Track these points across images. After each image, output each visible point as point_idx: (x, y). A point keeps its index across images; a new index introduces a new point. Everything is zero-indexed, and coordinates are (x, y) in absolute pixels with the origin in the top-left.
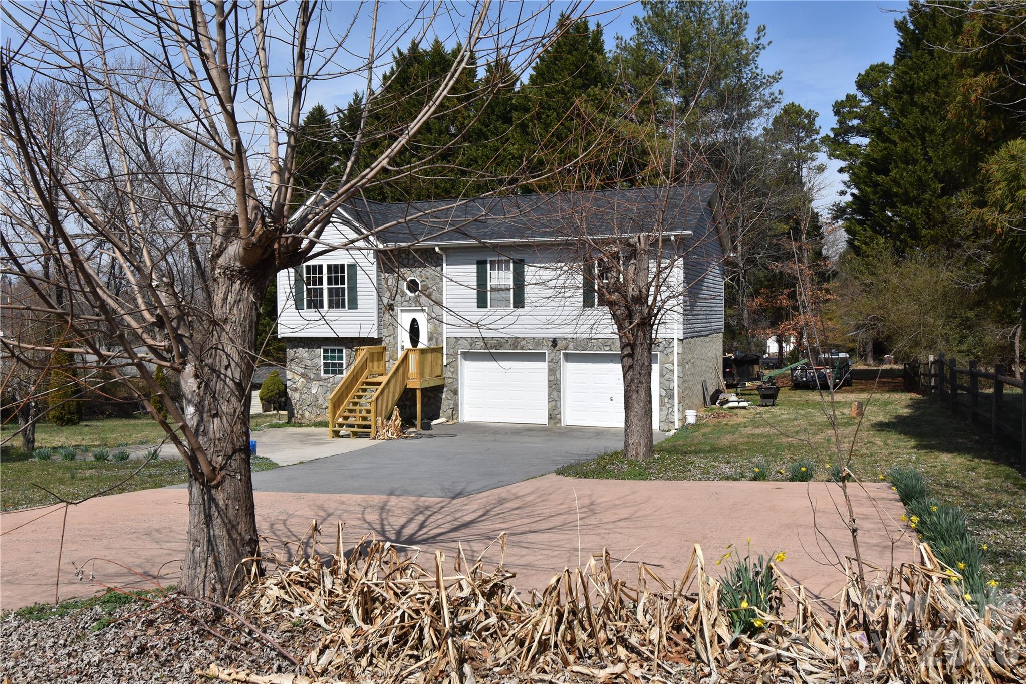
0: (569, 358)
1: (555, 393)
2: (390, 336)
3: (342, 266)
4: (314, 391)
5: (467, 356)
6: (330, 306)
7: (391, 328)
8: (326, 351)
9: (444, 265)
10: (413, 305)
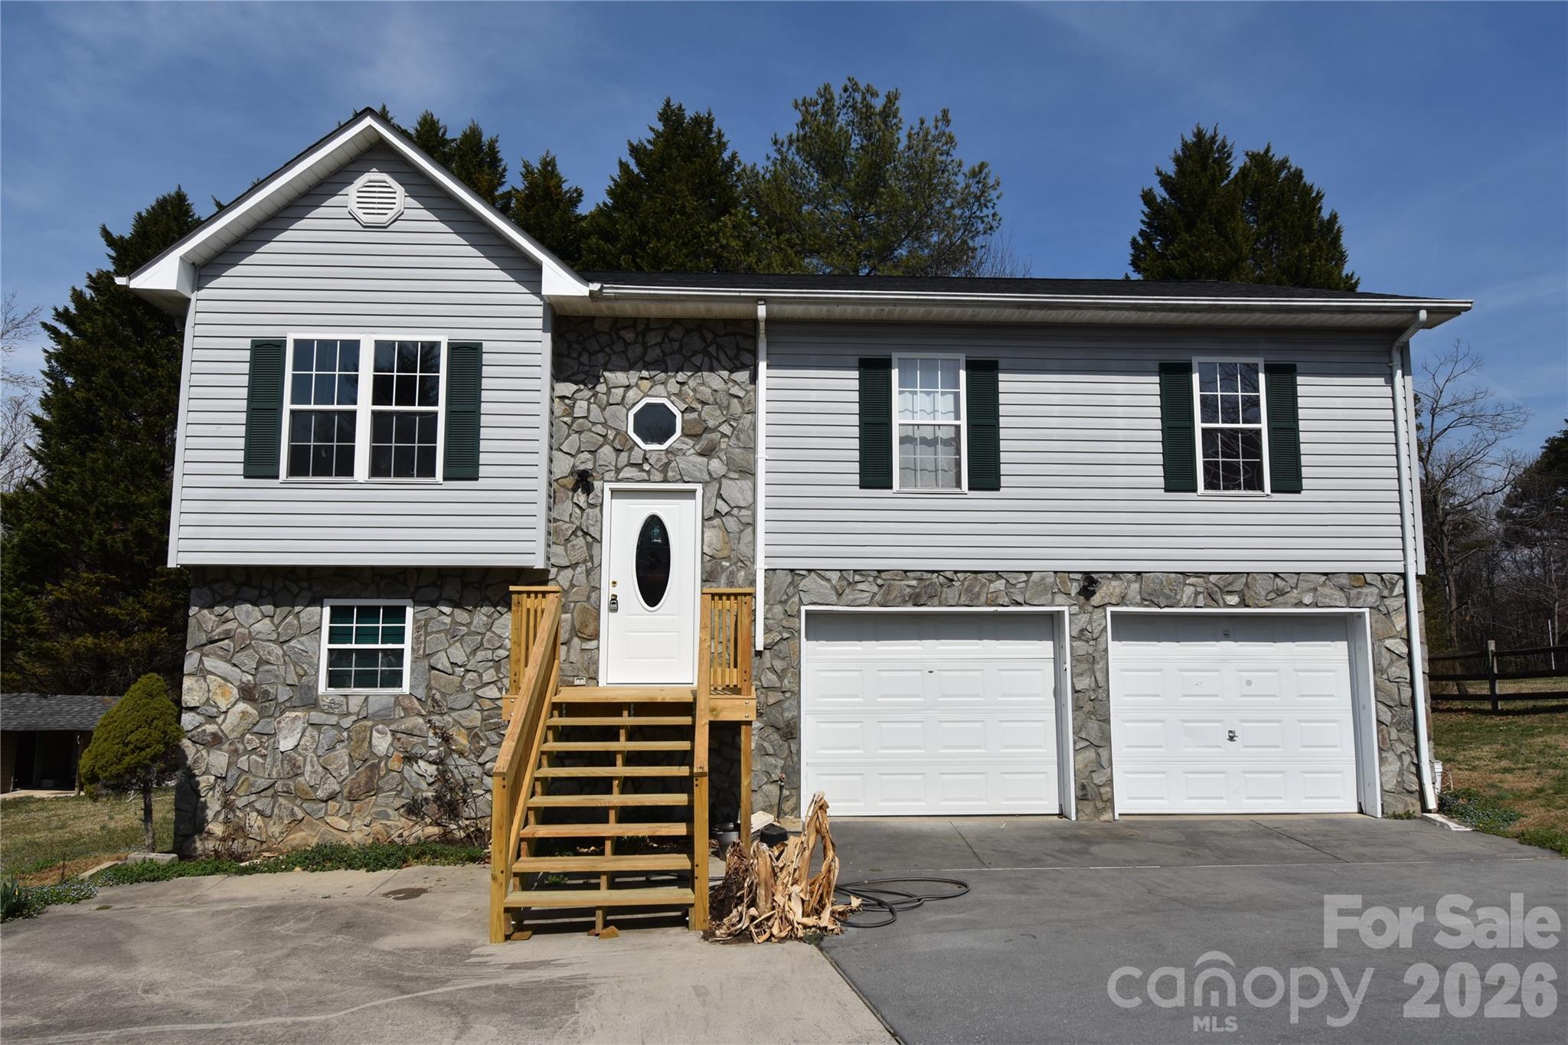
0: (1130, 627)
1: (1093, 725)
2: (574, 566)
3: (431, 348)
4: (286, 744)
5: (826, 626)
6: (378, 468)
7: (580, 541)
8: (337, 614)
9: (762, 365)
10: (659, 476)
